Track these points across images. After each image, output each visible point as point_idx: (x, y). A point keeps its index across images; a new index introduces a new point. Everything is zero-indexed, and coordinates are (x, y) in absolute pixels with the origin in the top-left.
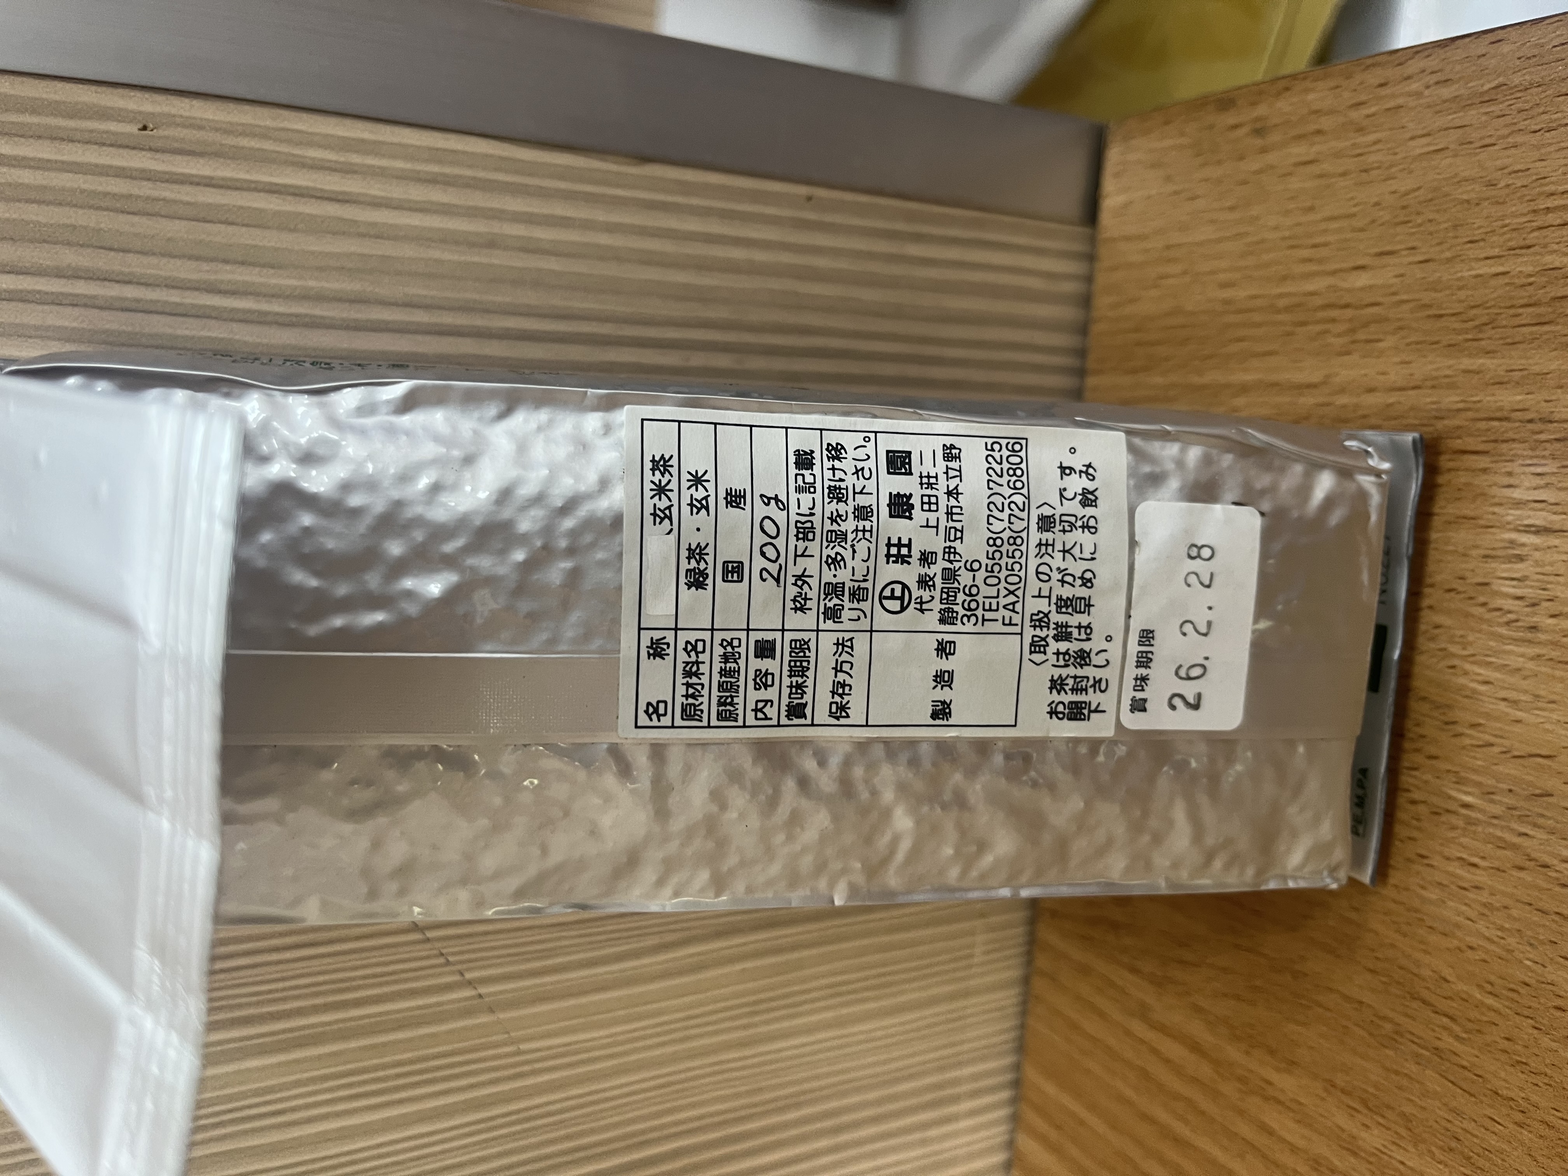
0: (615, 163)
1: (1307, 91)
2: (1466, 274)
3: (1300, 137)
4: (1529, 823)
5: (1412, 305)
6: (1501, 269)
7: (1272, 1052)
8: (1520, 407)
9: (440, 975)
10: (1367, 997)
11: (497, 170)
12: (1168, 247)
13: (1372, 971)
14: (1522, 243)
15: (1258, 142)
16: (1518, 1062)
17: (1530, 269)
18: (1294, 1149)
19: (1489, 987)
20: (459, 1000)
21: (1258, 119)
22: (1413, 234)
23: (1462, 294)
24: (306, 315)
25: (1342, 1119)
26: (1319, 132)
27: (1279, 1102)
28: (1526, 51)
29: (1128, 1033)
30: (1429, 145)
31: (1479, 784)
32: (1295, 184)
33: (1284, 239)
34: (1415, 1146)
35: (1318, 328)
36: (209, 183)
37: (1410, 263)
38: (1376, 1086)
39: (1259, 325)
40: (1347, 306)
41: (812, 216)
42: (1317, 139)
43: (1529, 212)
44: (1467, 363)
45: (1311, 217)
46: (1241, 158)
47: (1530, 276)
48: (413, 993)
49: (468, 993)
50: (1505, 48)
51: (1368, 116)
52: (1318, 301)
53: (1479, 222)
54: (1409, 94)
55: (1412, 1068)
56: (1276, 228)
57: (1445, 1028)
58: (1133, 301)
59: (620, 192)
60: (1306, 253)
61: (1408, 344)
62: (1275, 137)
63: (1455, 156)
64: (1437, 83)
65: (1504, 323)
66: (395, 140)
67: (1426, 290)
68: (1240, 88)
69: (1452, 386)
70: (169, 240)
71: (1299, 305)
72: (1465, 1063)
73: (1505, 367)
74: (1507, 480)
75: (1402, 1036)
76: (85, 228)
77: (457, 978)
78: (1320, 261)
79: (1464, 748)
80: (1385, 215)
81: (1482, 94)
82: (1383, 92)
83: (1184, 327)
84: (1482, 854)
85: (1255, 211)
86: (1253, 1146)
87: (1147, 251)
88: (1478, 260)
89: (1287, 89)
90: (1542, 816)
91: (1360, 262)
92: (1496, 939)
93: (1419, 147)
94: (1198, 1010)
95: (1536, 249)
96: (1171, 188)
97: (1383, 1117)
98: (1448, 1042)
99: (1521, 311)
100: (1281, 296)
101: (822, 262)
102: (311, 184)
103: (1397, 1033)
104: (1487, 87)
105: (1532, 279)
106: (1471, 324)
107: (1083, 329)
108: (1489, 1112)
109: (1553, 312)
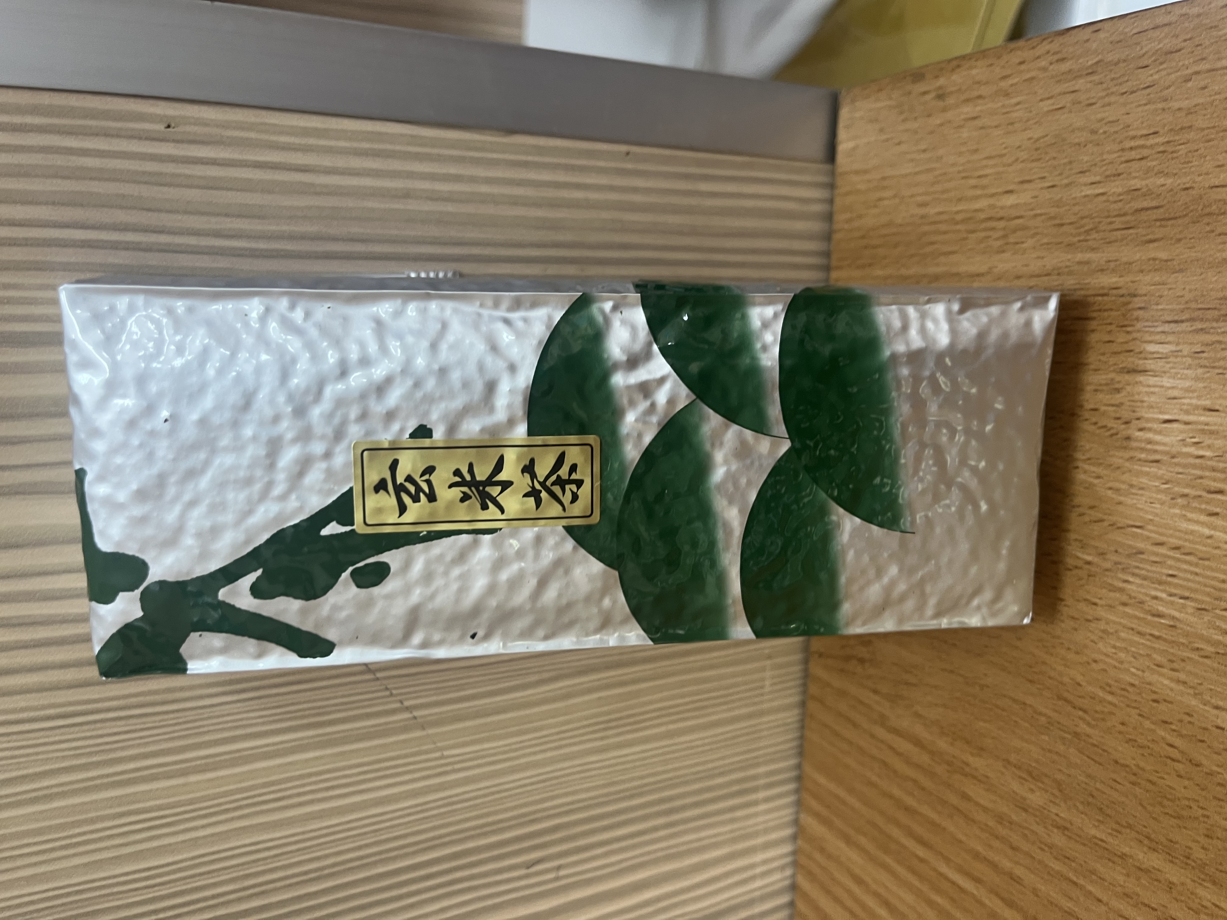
0: (491, 135)
1: (971, 68)
2: (1079, 195)
3: (967, 100)
4: (1130, 573)
5: (1043, 217)
6: (1101, 191)
7: (968, 742)
8: (1115, 286)
9: (387, 703)
10: (1030, 700)
11: (409, 144)
12: (884, 178)
13: (1031, 681)
14: (1114, 172)
15: (941, 104)
16: (1130, 740)
17: (1120, 190)
18: (985, 810)
19: (1108, 689)
20: (401, 721)
21: (940, 88)
22: (1044, 168)
23: (1076, 208)
24: (282, 250)
25: (1015, 786)
26: (980, 97)
27: (974, 777)
28: (1114, 38)
29: (873, 736)
30: (1053, 104)
31: (1096, 548)
32: (965, 134)
33: (959, 172)
34: (1065, 802)
35: (983, 234)
36: (214, 162)
37: (1042, 188)
38: (1037, 761)
39: (945, 233)
40: (1001, 219)
41: (629, 166)
42: (980, 101)
43: (1119, 151)
44: (1079, 257)
45: (976, 157)
46: (929, 116)
47: (1120, 195)
48: (368, 716)
49: (407, 715)
50: (1102, 35)
51: (1012, 85)
52: (982, 216)
53: (1086, 159)
54: (1040, 69)
55: (1061, 748)
56: (953, 165)
57: (1081, 718)
58: (860, 217)
59: (495, 156)
60: (973, 182)
61: (1042, 245)
62: (951, 101)
63: (1070, 112)
64: (1057, 61)
65: (1103, 228)
66: (340, 127)
67: (1053, 206)
68: (927, 66)
69: (1070, 273)
70: (188, 202)
71: (970, 218)
72: (1095, 742)
73: (1104, 259)
74: (1107, 338)
75: (1053, 725)
76: (132, 196)
77: (398, 705)
78: (984, 187)
79: (1085, 523)
80: (1023, 155)
81: (1087, 68)
82: (1023, 67)
83: (894, 234)
84: (1099, 596)
85: (941, 152)
86: (958, 810)
87: (869, 181)
88: (1085, 185)
89: (959, 66)
90: (1138, 567)
91: (1011, 187)
92: (1111, 655)
93: (1046, 106)
94: (917, 715)
95: (1125, 175)
96: (884, 137)
97: (1043, 783)
98: (1083, 728)
99: (1114, 219)
100: (958, 212)
101: (638, 198)
102: (283, 160)
103: (1049, 723)
104: (1090, 63)
105: (1121, 197)
106: (1082, 230)
107: (828, 237)
108: (1114, 776)
109: (1135, 220)
